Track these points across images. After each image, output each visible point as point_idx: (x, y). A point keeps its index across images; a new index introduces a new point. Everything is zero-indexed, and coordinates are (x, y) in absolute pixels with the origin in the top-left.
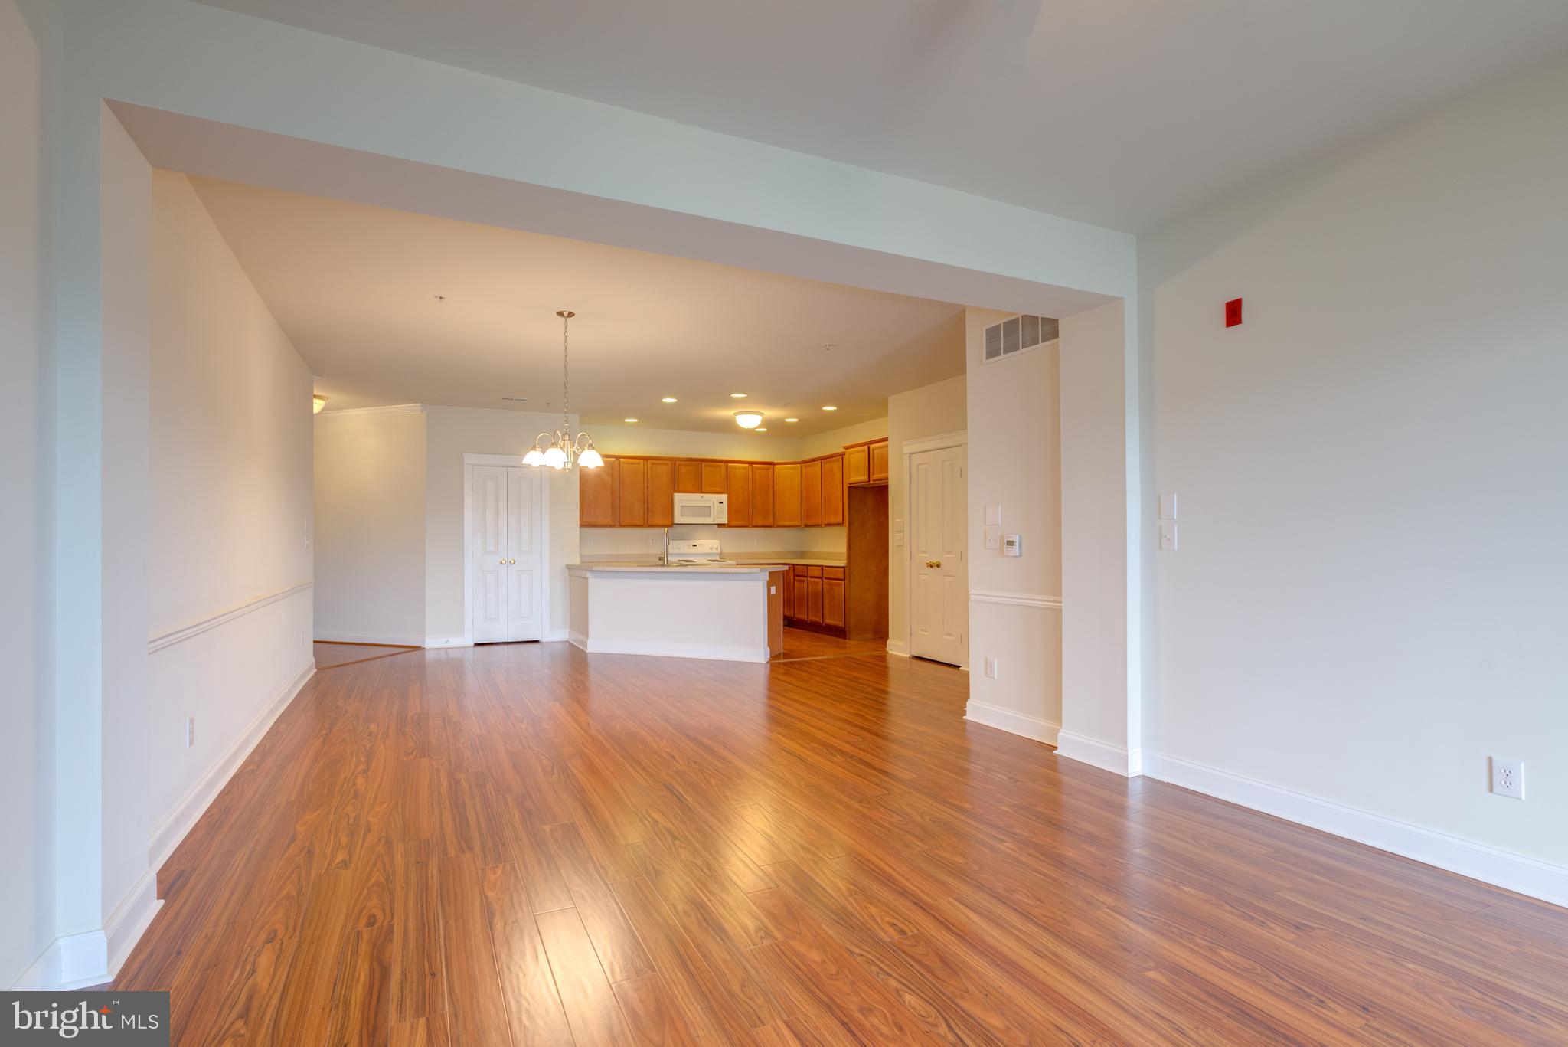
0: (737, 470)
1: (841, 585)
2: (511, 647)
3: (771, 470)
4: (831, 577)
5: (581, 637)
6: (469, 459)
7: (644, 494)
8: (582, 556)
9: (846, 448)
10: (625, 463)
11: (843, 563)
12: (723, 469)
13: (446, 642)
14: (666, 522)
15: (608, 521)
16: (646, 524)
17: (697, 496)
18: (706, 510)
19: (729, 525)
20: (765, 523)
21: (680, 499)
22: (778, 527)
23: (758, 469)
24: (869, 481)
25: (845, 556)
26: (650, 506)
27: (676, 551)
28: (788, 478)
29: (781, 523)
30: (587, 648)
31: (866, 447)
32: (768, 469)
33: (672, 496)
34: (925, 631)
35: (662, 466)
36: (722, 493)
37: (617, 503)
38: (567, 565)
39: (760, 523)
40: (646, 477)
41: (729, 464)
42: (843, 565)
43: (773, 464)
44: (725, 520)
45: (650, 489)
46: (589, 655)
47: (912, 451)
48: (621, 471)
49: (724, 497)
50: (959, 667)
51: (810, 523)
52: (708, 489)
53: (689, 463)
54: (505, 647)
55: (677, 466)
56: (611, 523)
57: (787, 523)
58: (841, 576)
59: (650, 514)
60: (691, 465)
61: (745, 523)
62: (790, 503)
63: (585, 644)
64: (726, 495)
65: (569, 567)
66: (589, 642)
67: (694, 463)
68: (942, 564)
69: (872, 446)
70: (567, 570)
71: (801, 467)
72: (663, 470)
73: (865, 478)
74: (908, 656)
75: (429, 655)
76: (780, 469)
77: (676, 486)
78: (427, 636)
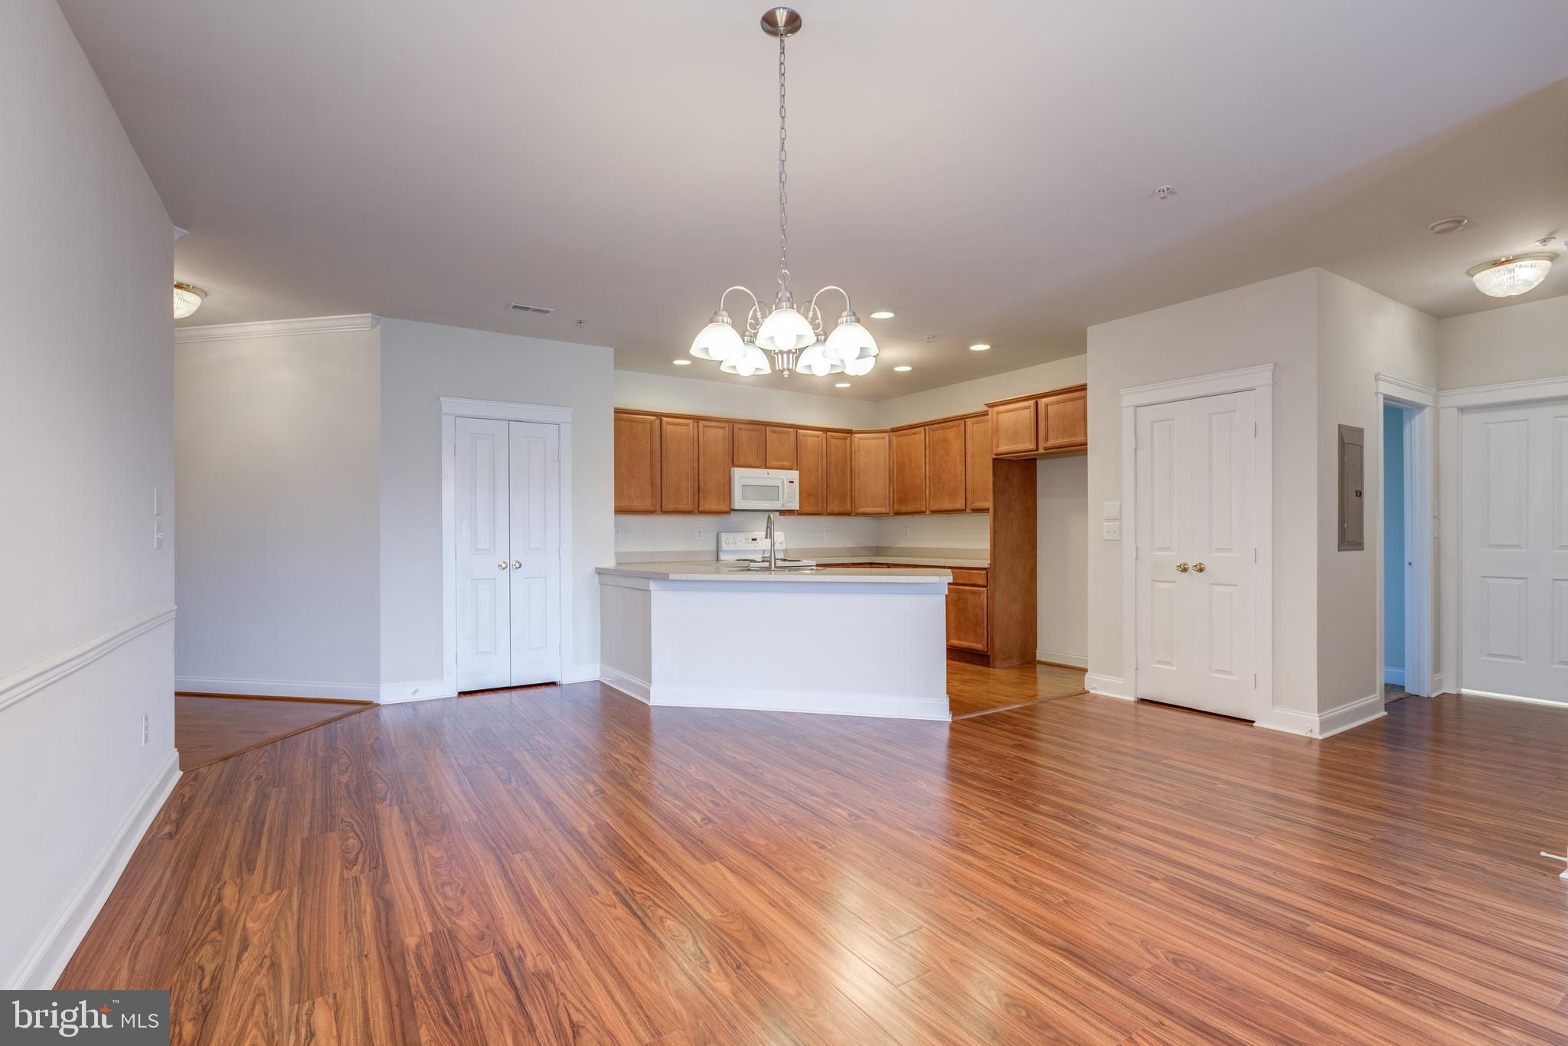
0: (809, 439)
1: (981, 593)
2: (515, 694)
3: (848, 441)
4: (961, 582)
5: (639, 682)
6: (449, 405)
7: (694, 469)
8: (617, 554)
9: (991, 406)
10: (668, 423)
11: (985, 563)
12: (792, 437)
13: (415, 692)
14: (723, 508)
15: (647, 504)
16: (696, 510)
17: (762, 472)
18: (773, 491)
19: (800, 513)
20: (842, 509)
21: (742, 476)
22: (857, 514)
23: (832, 437)
24: (1037, 449)
25: (988, 555)
26: (701, 485)
27: (731, 547)
28: (872, 452)
29: (862, 510)
30: (649, 700)
31: (1031, 403)
32: (845, 439)
33: (730, 472)
34: (1169, 663)
35: (718, 430)
36: (790, 469)
37: (658, 481)
38: (596, 568)
39: (836, 510)
40: (696, 444)
41: (799, 431)
42: (986, 566)
43: (850, 432)
44: (795, 505)
45: (701, 461)
46: (652, 709)
47: (1141, 402)
48: (664, 434)
49: (795, 475)
50: (1254, 722)
51: (903, 509)
52: (774, 463)
53: (751, 427)
54: (506, 695)
55: (736, 431)
56: (650, 508)
57: (869, 510)
58: (982, 582)
59: (701, 495)
60: (753, 430)
61: (819, 509)
62: (874, 484)
63: (647, 693)
64: (798, 472)
65: (600, 572)
66: (653, 690)
67: (757, 427)
68: (1206, 564)
69: (1043, 401)
70: (597, 576)
71: (890, 436)
72: (716, 436)
73: (1032, 446)
74: (1133, 699)
75: (386, 715)
76: (860, 439)
77: (734, 459)
78: (381, 685)
